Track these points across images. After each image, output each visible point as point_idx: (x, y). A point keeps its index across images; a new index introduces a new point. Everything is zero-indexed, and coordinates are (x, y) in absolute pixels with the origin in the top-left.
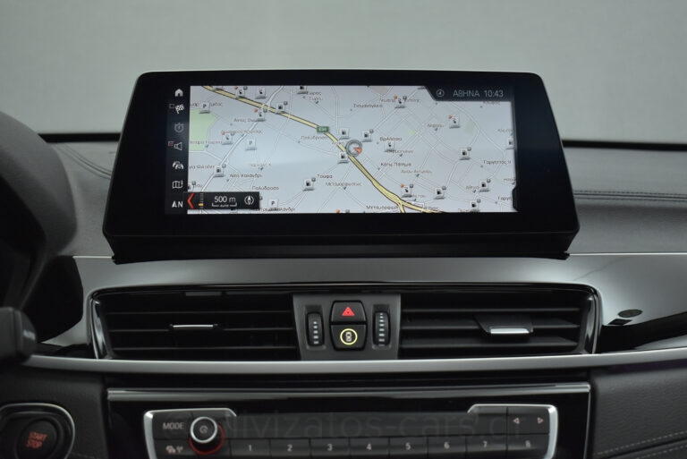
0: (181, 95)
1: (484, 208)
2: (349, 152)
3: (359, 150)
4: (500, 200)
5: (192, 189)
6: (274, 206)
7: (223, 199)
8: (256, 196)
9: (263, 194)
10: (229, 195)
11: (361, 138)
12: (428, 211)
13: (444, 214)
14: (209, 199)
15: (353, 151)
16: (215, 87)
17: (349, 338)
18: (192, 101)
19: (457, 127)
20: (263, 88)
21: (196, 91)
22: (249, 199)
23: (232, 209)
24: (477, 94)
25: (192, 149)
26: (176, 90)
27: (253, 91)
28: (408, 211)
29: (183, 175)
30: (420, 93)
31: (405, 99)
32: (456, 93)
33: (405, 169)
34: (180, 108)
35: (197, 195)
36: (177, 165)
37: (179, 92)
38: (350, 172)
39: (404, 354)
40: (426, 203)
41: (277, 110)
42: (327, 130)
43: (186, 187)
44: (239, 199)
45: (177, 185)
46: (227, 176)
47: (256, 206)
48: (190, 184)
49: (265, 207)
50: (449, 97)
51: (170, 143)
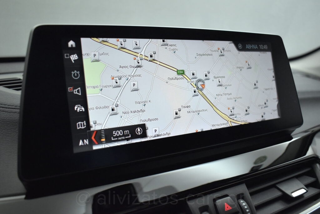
0: (74, 46)
1: (267, 118)
2: (198, 88)
3: (203, 85)
5: (94, 128)
6: (157, 133)
7: (120, 133)
8: (143, 127)
9: (148, 125)
10: (124, 128)
11: (203, 78)
12: (243, 123)
13: (250, 124)
14: (109, 134)
15: (200, 87)
16: (101, 39)
18: (84, 51)
19: (250, 68)
20: (138, 40)
21: (85, 42)
22: (139, 130)
23: (128, 140)
24: (256, 47)
25: (89, 92)
26: (69, 41)
27: (130, 43)
28: (234, 125)
29: (85, 116)
30: (229, 45)
31: (223, 50)
32: (248, 46)
33: (229, 97)
34: (74, 57)
35: (98, 132)
36: (79, 108)
37: (71, 43)
38: (198, 102)
40: (242, 119)
41: (149, 58)
42: (181, 73)
43: (88, 126)
44: (131, 131)
45: (81, 125)
46: (121, 114)
47: (144, 135)
48: (91, 123)
49: (151, 135)
50: (244, 49)
51: (70, 89)
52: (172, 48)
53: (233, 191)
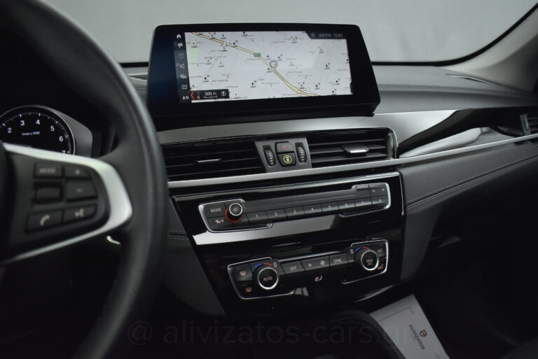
0: (180, 38)
1: (339, 93)
2: (271, 67)
3: (276, 65)
4: (344, 89)
5: (193, 89)
6: (237, 96)
7: (210, 94)
8: (227, 91)
9: (230, 90)
10: (212, 91)
11: (277, 59)
12: (312, 95)
13: (320, 97)
14: (202, 94)
15: (273, 66)
16: (198, 33)
17: (288, 160)
18: (187, 41)
19: (322, 52)
20: (224, 33)
21: (188, 35)
22: (223, 93)
23: (215, 99)
24: (330, 35)
25: (190, 66)
26: (177, 35)
27: (219, 35)
28: (303, 96)
29: (187, 81)
30: (302, 35)
31: (296, 38)
32: (320, 35)
33: (300, 74)
34: (180, 45)
35: (195, 92)
36: (183, 76)
37: (179, 36)
38: (272, 77)
39: (314, 165)
40: (311, 92)
41: (233, 45)
42: (258, 55)
43: (189, 88)
44: (218, 93)
45: (184, 87)
46: (211, 81)
47: (227, 96)
48: (191, 86)
49: (232, 97)
50: (317, 37)
51: (177, 65)
52: (252, 37)
53: (293, 141)
